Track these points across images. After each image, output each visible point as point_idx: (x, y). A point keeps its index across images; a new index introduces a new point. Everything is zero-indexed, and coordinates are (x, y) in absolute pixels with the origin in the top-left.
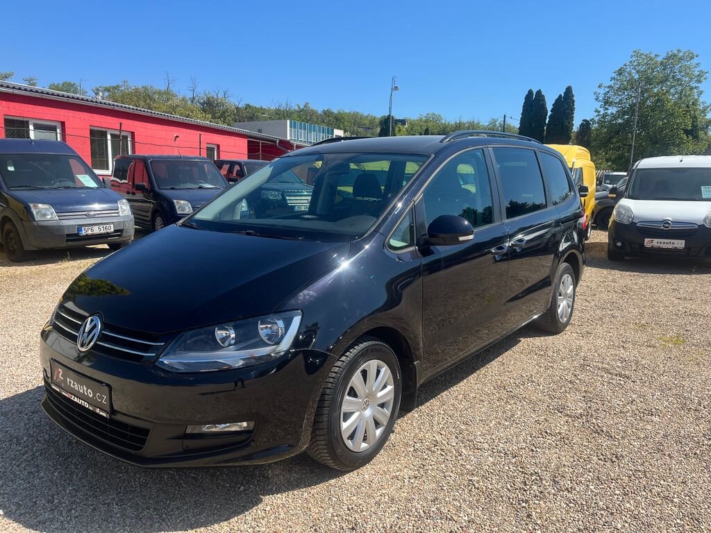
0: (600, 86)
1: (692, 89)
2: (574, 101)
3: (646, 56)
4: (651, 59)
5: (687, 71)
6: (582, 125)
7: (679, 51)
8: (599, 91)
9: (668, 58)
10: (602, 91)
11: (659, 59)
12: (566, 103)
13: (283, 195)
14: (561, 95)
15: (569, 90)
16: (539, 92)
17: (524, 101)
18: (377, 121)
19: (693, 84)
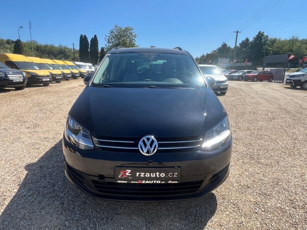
0: (106, 36)
1: (133, 39)
2: (98, 40)
3: (119, 27)
4: (121, 29)
5: (131, 34)
6: (101, 49)
7: (128, 27)
8: (106, 37)
9: (125, 29)
10: (107, 38)
11: (123, 29)
12: (95, 41)
13: (5, 74)
14: (93, 38)
15: (95, 36)
16: (85, 36)
17: (80, 38)
18: (5, 41)
19: (133, 38)
